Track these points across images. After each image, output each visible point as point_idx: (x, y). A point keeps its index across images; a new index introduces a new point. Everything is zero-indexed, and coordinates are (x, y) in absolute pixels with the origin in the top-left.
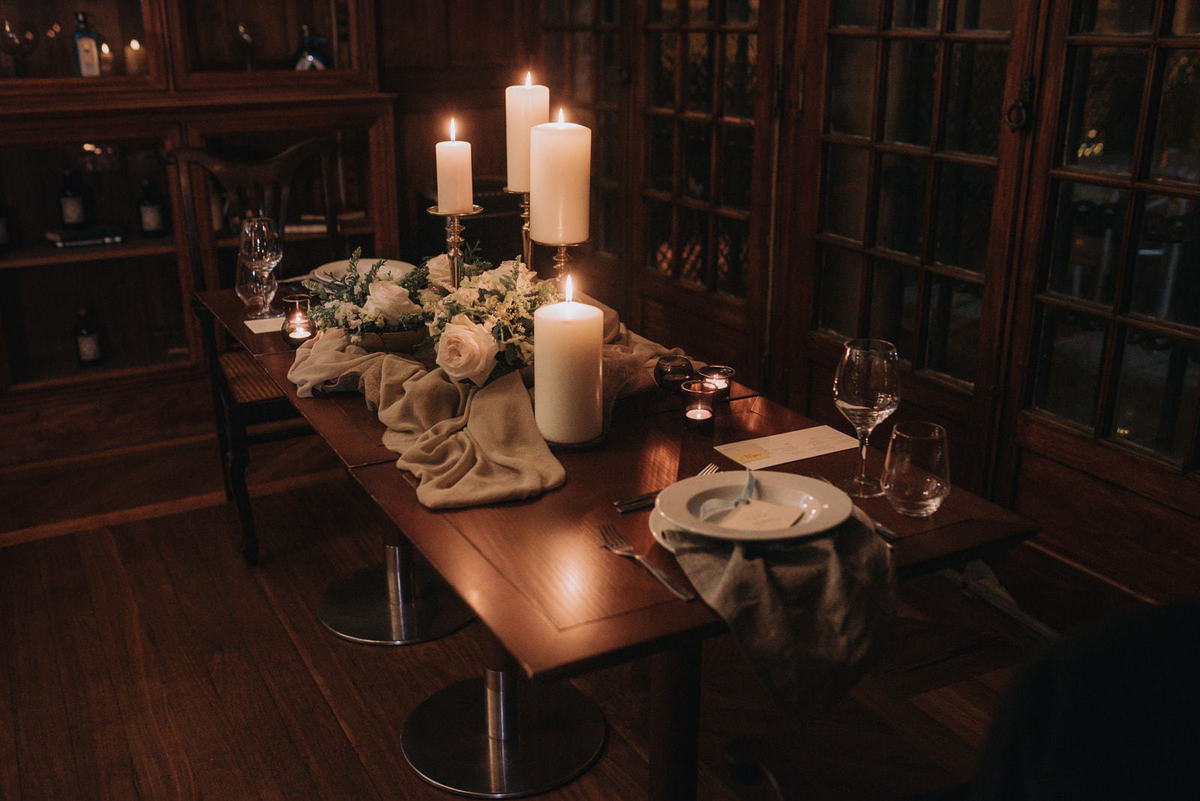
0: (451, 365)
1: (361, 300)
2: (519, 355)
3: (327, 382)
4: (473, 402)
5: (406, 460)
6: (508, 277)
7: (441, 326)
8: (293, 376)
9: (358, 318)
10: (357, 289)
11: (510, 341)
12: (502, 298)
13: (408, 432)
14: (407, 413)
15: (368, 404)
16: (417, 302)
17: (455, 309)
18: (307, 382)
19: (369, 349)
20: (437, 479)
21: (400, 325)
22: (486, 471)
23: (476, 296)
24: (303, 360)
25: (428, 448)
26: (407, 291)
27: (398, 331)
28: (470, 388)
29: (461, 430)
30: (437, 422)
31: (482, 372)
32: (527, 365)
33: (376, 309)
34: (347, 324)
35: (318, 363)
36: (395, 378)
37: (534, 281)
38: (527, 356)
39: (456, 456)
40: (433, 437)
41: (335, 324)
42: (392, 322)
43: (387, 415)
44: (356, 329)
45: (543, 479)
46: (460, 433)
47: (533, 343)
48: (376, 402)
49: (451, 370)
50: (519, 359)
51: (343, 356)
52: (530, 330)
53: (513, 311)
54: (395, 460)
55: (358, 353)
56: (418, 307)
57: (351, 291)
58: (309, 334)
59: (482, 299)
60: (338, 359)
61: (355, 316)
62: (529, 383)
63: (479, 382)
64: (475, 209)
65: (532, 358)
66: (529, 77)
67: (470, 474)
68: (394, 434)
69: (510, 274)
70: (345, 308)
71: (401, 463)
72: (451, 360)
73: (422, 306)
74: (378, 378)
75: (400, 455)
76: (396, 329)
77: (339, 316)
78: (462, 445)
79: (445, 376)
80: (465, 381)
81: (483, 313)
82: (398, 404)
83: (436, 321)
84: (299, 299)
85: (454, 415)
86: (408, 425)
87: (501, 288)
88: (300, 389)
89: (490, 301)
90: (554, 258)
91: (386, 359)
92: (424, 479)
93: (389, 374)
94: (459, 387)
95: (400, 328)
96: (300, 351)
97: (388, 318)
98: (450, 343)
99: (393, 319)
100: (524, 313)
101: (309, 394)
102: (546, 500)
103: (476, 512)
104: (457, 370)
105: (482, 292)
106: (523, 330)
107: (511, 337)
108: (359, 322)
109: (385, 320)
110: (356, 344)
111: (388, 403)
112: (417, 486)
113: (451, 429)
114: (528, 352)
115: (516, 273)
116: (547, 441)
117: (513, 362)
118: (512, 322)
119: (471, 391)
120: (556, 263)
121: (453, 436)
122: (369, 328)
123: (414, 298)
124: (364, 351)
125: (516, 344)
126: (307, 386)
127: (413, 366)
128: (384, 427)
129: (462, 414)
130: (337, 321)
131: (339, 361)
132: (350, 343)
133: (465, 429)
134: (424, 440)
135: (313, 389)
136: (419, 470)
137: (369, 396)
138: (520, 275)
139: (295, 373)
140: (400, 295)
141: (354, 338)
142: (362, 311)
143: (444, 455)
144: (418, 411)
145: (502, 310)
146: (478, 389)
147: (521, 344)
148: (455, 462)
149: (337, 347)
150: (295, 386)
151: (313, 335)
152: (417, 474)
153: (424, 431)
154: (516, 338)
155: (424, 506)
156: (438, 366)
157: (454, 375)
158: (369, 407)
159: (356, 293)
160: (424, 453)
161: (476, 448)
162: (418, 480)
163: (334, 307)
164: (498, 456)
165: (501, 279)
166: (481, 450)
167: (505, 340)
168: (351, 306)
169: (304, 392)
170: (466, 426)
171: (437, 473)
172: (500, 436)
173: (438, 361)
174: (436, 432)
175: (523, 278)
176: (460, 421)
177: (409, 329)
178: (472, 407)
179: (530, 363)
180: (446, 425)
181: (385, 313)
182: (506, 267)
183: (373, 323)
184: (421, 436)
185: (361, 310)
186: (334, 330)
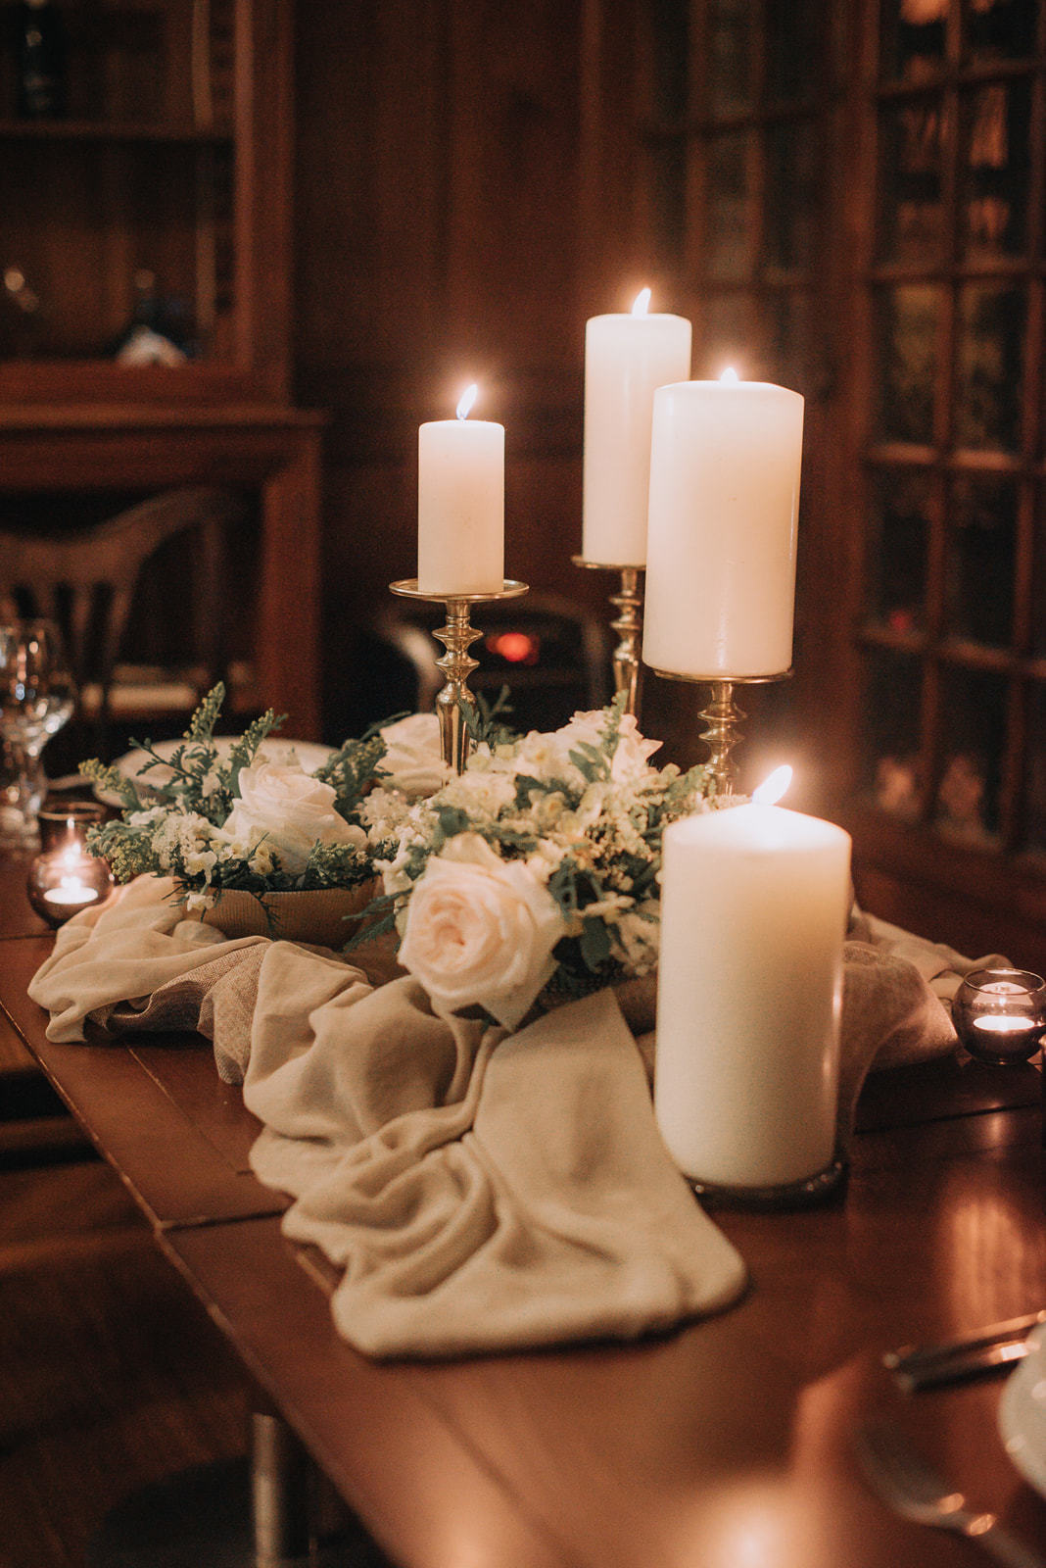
0: (438, 967)
1: (219, 808)
2: (615, 950)
3: (123, 1006)
4: (492, 1064)
5: (310, 1214)
6: (592, 750)
7: (413, 872)
8: (44, 988)
9: (207, 849)
10: (211, 783)
11: (593, 909)
12: (573, 803)
13: (318, 1140)
14: (317, 1091)
15: (219, 1063)
16: (354, 820)
17: (453, 823)
18: (71, 1003)
19: (231, 930)
20: (393, 1270)
21: (311, 873)
22: (522, 1254)
23: (508, 793)
24: (69, 951)
25: (371, 1186)
26: (332, 791)
27: (304, 889)
28: (483, 1031)
29: (459, 1139)
30: (394, 1117)
31: (517, 988)
32: (635, 977)
33: (253, 830)
34: (179, 869)
35: (102, 957)
36: (293, 1001)
37: (657, 761)
38: (636, 952)
39: (448, 1212)
40: (381, 1155)
41: (154, 865)
42: (291, 865)
43: (263, 1094)
44: (201, 876)
45: (685, 1285)
46: (456, 1151)
47: (654, 919)
48: (240, 1063)
49: (437, 979)
50: (612, 957)
51: (168, 945)
52: (644, 886)
53: (602, 834)
54: (279, 1214)
55: (201, 937)
56: (356, 830)
57: (197, 788)
58: (92, 895)
59: (522, 802)
60: (154, 949)
61: (201, 844)
62: (642, 1024)
63: (507, 1017)
64: (506, 589)
65: (652, 957)
66: (642, 298)
67: (484, 1262)
68: (281, 1142)
69: (597, 741)
70: (181, 827)
71: (294, 1224)
72: (435, 954)
73: (366, 829)
74: (248, 999)
75: (292, 1200)
76: (300, 882)
77: (161, 844)
78: (459, 1181)
79: (421, 999)
80: (472, 1012)
81: (526, 834)
82: (296, 1068)
83: (403, 856)
84: (78, 811)
85: (440, 1100)
86: (315, 1122)
87: (575, 778)
88: (55, 1021)
89: (543, 806)
90: (703, 714)
91: (271, 954)
92: (354, 1270)
93: (277, 990)
94: (455, 1026)
95: (312, 882)
96: (65, 932)
97: (280, 856)
98: (436, 908)
99: (295, 855)
100: (630, 839)
101: (77, 1035)
102: (692, 1346)
103: (498, 1372)
104: (452, 981)
105: (524, 784)
106: (627, 884)
107: (595, 900)
108: (211, 859)
109: (274, 859)
110: (202, 915)
111: (272, 1061)
112: (336, 1285)
113: (429, 1138)
114: (640, 941)
115: (613, 738)
116: (691, 1181)
117: (601, 964)
118: (598, 862)
119: (487, 1039)
120: (705, 726)
121: (436, 1155)
122: (235, 876)
123: (347, 808)
124: (219, 935)
125: (609, 920)
126: (72, 1013)
127: (337, 971)
128: (256, 1126)
129: (461, 1098)
130: (157, 856)
131: (153, 955)
132: (185, 916)
133: (467, 1138)
134: (361, 1159)
135: (89, 1022)
136: (339, 1242)
137: (224, 1044)
138: (623, 742)
139: (47, 981)
140: (313, 799)
141: (196, 899)
142: (219, 834)
143: (410, 1205)
144: (348, 1088)
145: (576, 829)
146: (505, 1035)
147: (622, 922)
148: (439, 1227)
149: (156, 923)
150: (44, 1014)
151: (101, 899)
152: (335, 1254)
153: (359, 1137)
154: (608, 905)
155: (351, 1349)
156: (404, 971)
157: (446, 996)
158: (222, 1074)
159: (205, 793)
160: (358, 1199)
161: (500, 1190)
162: (339, 1271)
163: (151, 825)
164: (557, 1215)
165: (572, 753)
166: (510, 1195)
167: (581, 907)
168: (194, 822)
169: (67, 1027)
170: (470, 1129)
171: (393, 1253)
172: (565, 1162)
173: (403, 957)
174: (392, 1142)
175: (629, 751)
176: (453, 1117)
177: (332, 885)
178: (488, 1082)
179: (641, 971)
180: (418, 1123)
181: (273, 840)
182: (586, 727)
183: (244, 864)
184: (352, 1151)
185: (215, 832)
186: (150, 883)
